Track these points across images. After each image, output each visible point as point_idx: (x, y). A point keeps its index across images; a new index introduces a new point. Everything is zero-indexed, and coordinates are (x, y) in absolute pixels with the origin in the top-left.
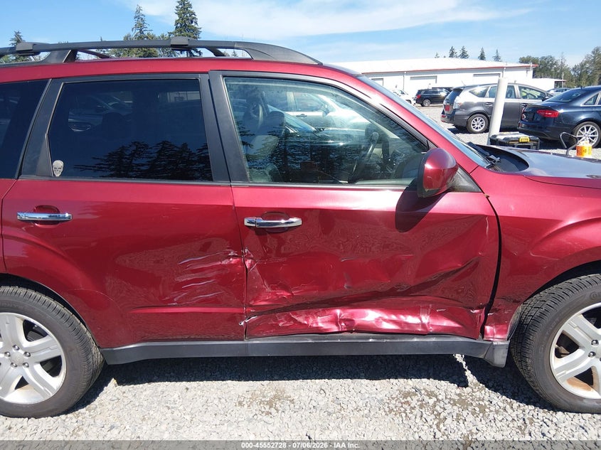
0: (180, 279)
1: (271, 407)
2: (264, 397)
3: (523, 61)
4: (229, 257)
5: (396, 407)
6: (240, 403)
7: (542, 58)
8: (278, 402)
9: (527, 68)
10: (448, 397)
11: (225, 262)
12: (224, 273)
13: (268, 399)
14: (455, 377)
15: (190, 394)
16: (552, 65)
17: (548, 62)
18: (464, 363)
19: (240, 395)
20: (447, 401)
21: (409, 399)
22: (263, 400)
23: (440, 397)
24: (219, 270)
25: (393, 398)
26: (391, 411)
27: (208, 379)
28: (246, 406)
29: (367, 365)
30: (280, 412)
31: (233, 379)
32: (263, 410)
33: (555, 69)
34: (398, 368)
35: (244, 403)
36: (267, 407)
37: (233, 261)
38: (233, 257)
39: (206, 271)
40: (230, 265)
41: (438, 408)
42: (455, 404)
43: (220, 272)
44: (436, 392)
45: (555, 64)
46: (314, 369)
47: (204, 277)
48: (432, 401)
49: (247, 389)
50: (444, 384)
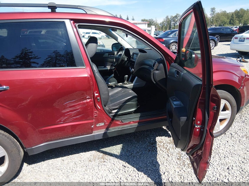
0: (64, 111)
1: (103, 159)
2: (99, 156)
3: (143, 21)
4: (86, 99)
5: (151, 149)
6: (90, 161)
7: (149, 20)
8: (105, 157)
9: (145, 23)
10: (167, 142)
11: (85, 101)
12: (84, 106)
13: (101, 157)
14: (166, 135)
15: (66, 162)
16: (153, 22)
17: (151, 21)
18: (167, 129)
19: (89, 157)
20: (167, 143)
21: (154, 145)
22: (99, 157)
23: (164, 142)
24: (82, 105)
25: (148, 146)
26: (149, 150)
27: (71, 154)
28: (93, 161)
29: (134, 136)
30: (108, 160)
31: (82, 152)
32: (101, 161)
33: (154, 24)
34: (145, 135)
35: (92, 160)
36: (102, 160)
37: (88, 100)
38: (89, 99)
39: (76, 106)
40: (87, 102)
41: (165, 146)
42: (170, 144)
43: (83, 106)
44: (162, 141)
45: (154, 22)
46: (115, 141)
47: (75, 109)
48: (162, 144)
49: (90, 155)
50: (163, 138)
